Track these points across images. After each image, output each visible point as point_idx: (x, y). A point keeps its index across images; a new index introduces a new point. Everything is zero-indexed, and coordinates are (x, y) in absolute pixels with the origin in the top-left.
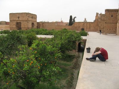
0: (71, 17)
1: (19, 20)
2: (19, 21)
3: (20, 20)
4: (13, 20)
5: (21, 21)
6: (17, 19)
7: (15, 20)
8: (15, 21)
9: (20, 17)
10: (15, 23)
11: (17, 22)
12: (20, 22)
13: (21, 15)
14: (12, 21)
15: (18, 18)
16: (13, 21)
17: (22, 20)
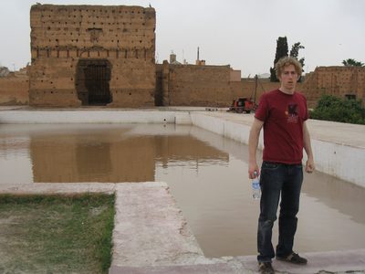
0: (282, 43)
1: (93, 48)
2: (94, 55)
3: (107, 45)
4: (58, 48)
5: (112, 55)
6: (84, 40)
7: (68, 49)
8: (73, 54)
9: (106, 28)
10: (68, 64)
11: (84, 55)
12: (103, 55)
13: (111, 20)
14: (48, 50)
15: (88, 36)
16: (54, 54)
17: (114, 45)
